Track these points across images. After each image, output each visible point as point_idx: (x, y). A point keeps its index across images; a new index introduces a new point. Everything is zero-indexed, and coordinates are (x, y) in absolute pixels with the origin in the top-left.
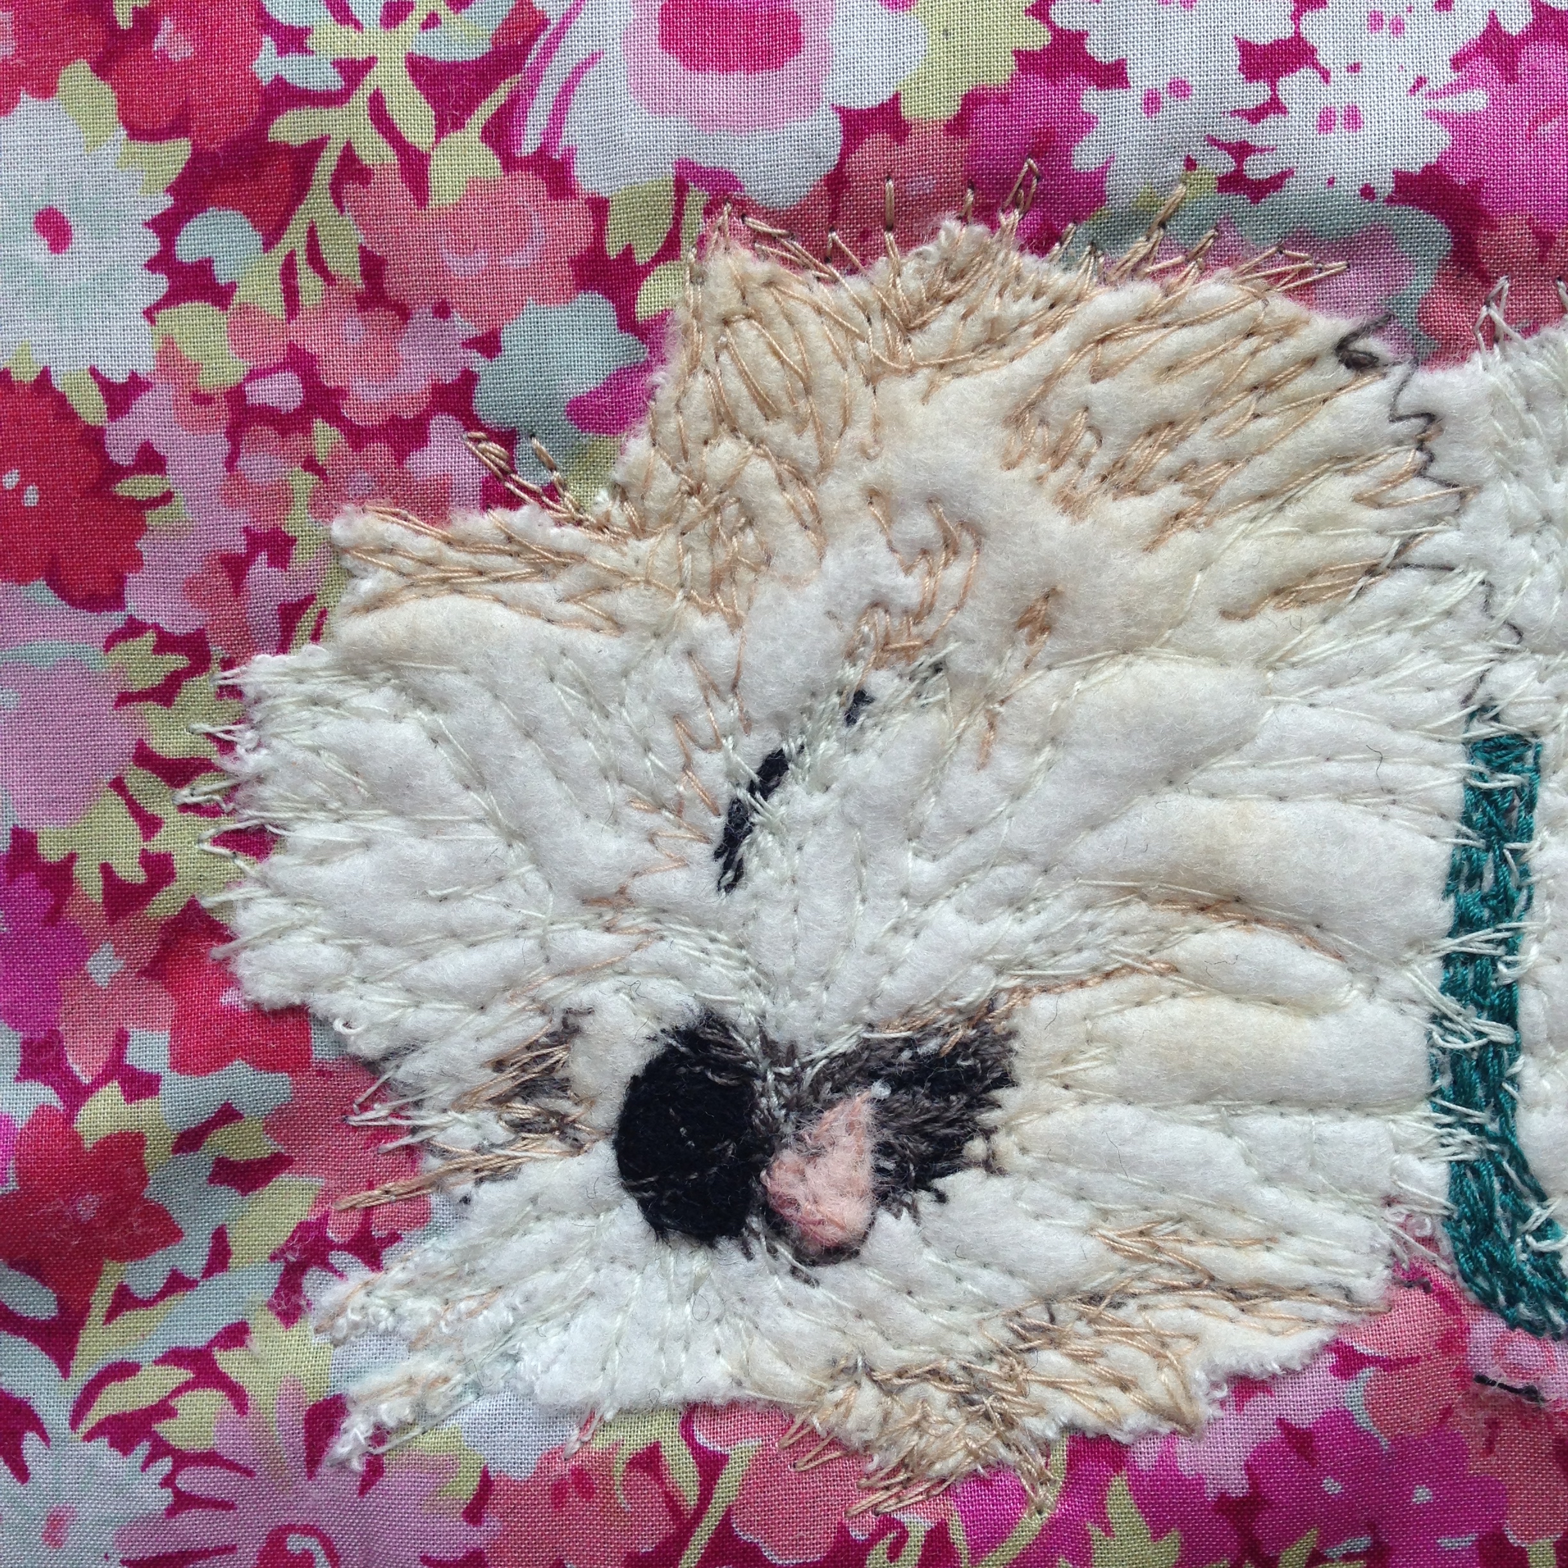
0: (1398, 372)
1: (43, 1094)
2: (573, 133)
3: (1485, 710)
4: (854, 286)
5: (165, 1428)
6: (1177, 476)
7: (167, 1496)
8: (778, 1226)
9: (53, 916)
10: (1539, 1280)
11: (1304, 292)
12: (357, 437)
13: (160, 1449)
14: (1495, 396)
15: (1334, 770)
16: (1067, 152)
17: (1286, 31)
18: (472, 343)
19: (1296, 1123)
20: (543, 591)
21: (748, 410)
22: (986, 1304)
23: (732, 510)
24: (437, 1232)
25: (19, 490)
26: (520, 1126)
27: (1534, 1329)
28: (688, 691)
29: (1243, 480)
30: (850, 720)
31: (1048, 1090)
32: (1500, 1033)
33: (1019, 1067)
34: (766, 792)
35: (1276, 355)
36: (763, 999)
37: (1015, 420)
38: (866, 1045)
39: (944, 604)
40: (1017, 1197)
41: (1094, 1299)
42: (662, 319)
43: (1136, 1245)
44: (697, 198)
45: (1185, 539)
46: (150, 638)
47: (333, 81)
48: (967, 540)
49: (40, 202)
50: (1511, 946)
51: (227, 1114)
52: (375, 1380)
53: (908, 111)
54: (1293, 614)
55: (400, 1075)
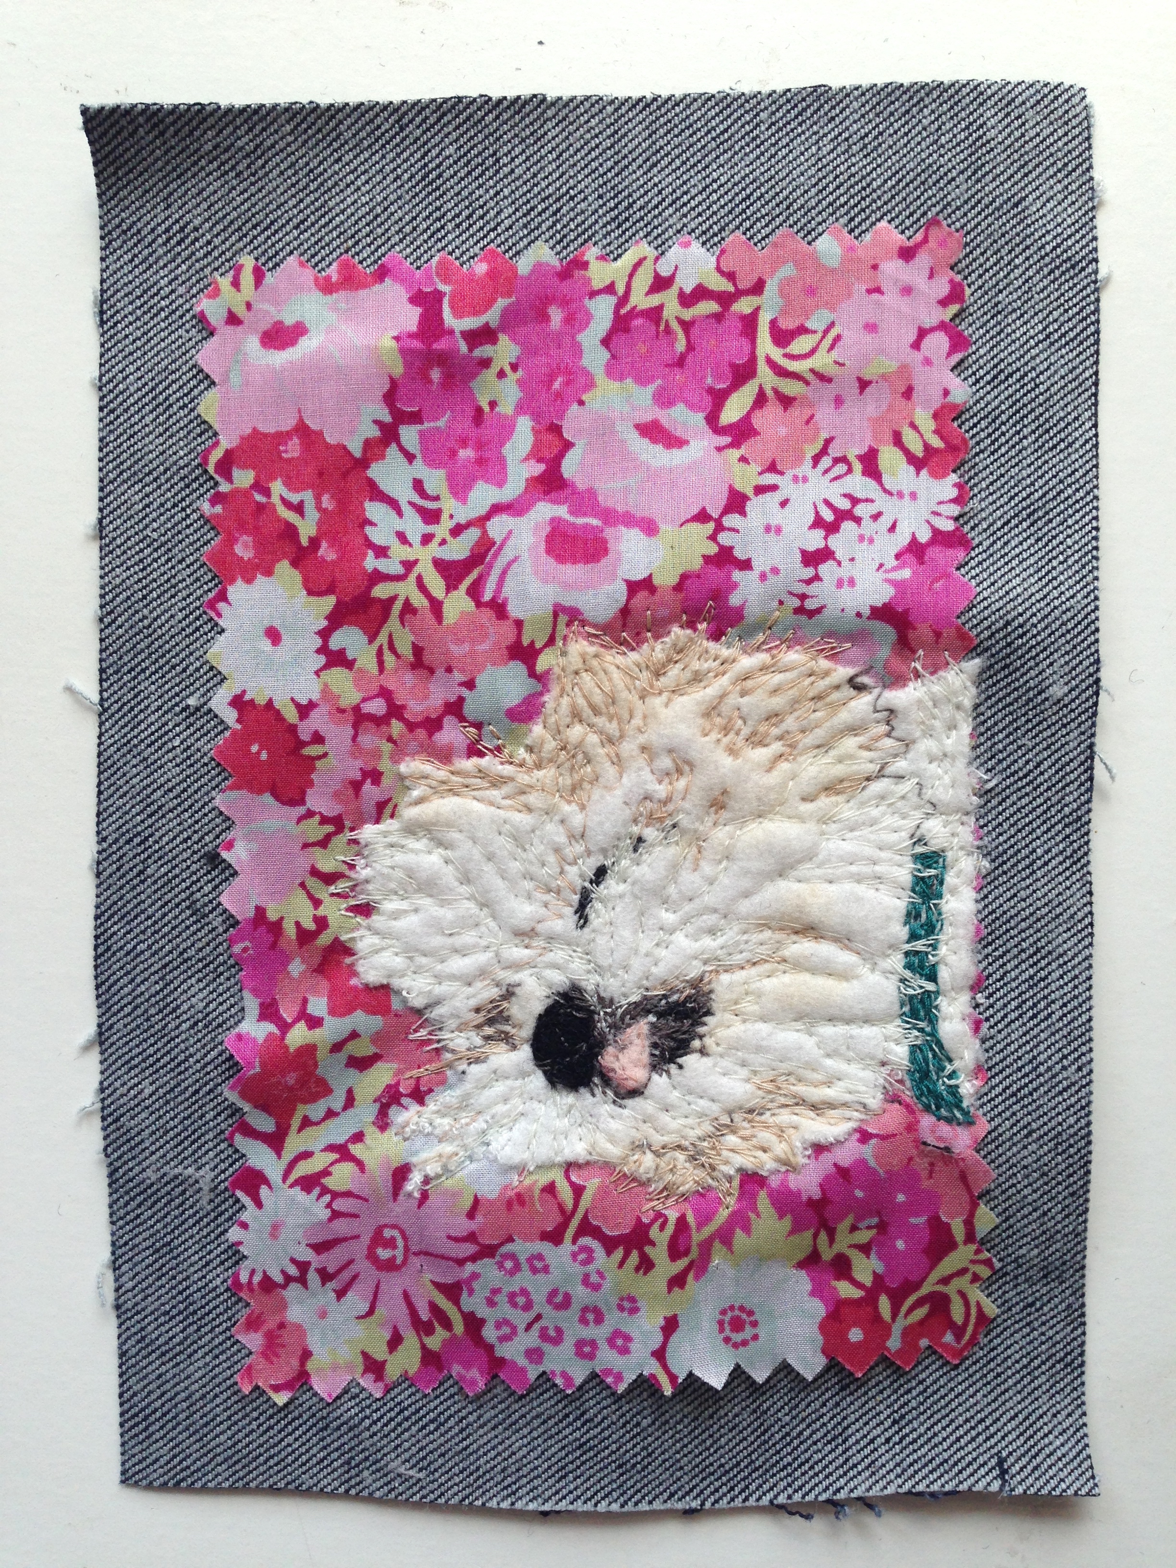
0: (876, 691)
1: (270, 1028)
2: (508, 591)
3: (920, 841)
4: (633, 656)
5: (327, 1181)
6: (780, 738)
7: (328, 1213)
8: (607, 1081)
9: (274, 946)
10: (950, 1098)
11: (833, 657)
12: (411, 727)
13: (325, 1190)
14: (920, 702)
15: (853, 869)
16: (727, 599)
17: (822, 545)
18: (461, 684)
19: (841, 1029)
20: (495, 794)
21: (587, 712)
22: (702, 1115)
23: (580, 756)
24: (451, 1087)
25: (259, 753)
26: (487, 1038)
27: (949, 1120)
28: (562, 839)
29: (809, 739)
30: (635, 850)
31: (728, 1016)
32: (930, 986)
33: (715, 1006)
34: (598, 884)
35: (822, 684)
36: (598, 978)
37: (707, 715)
38: (645, 998)
39: (677, 797)
40: (715, 1065)
41: (751, 1111)
42: (548, 672)
43: (769, 1086)
44: (563, 619)
45: (784, 766)
46: (317, 818)
47: (400, 570)
48: (687, 768)
49: (267, 623)
50: (934, 947)
51: (354, 1035)
52: (424, 1155)
53: (656, 581)
54: (834, 799)
55: (433, 1015)
